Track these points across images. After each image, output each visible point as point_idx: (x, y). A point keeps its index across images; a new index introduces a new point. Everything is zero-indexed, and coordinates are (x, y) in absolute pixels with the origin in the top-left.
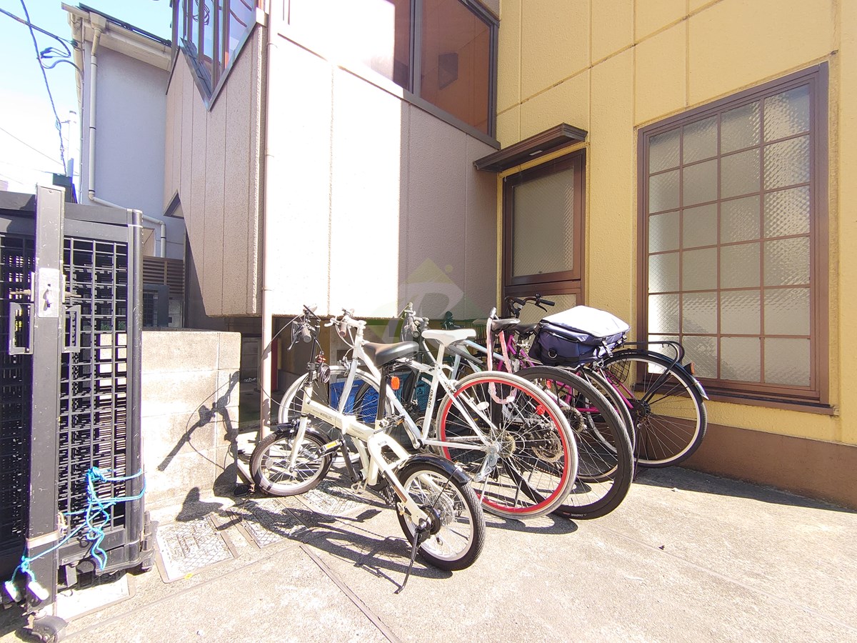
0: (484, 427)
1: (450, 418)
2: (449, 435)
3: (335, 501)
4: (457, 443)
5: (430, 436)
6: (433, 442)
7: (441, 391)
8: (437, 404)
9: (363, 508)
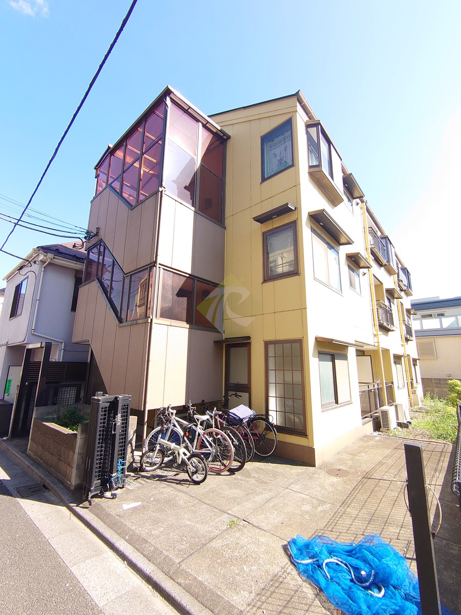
0: (211, 445)
1: (202, 443)
2: (201, 448)
3: (166, 472)
4: (204, 451)
5: (195, 449)
6: (197, 451)
7: (199, 435)
8: (198, 439)
9: (175, 473)
